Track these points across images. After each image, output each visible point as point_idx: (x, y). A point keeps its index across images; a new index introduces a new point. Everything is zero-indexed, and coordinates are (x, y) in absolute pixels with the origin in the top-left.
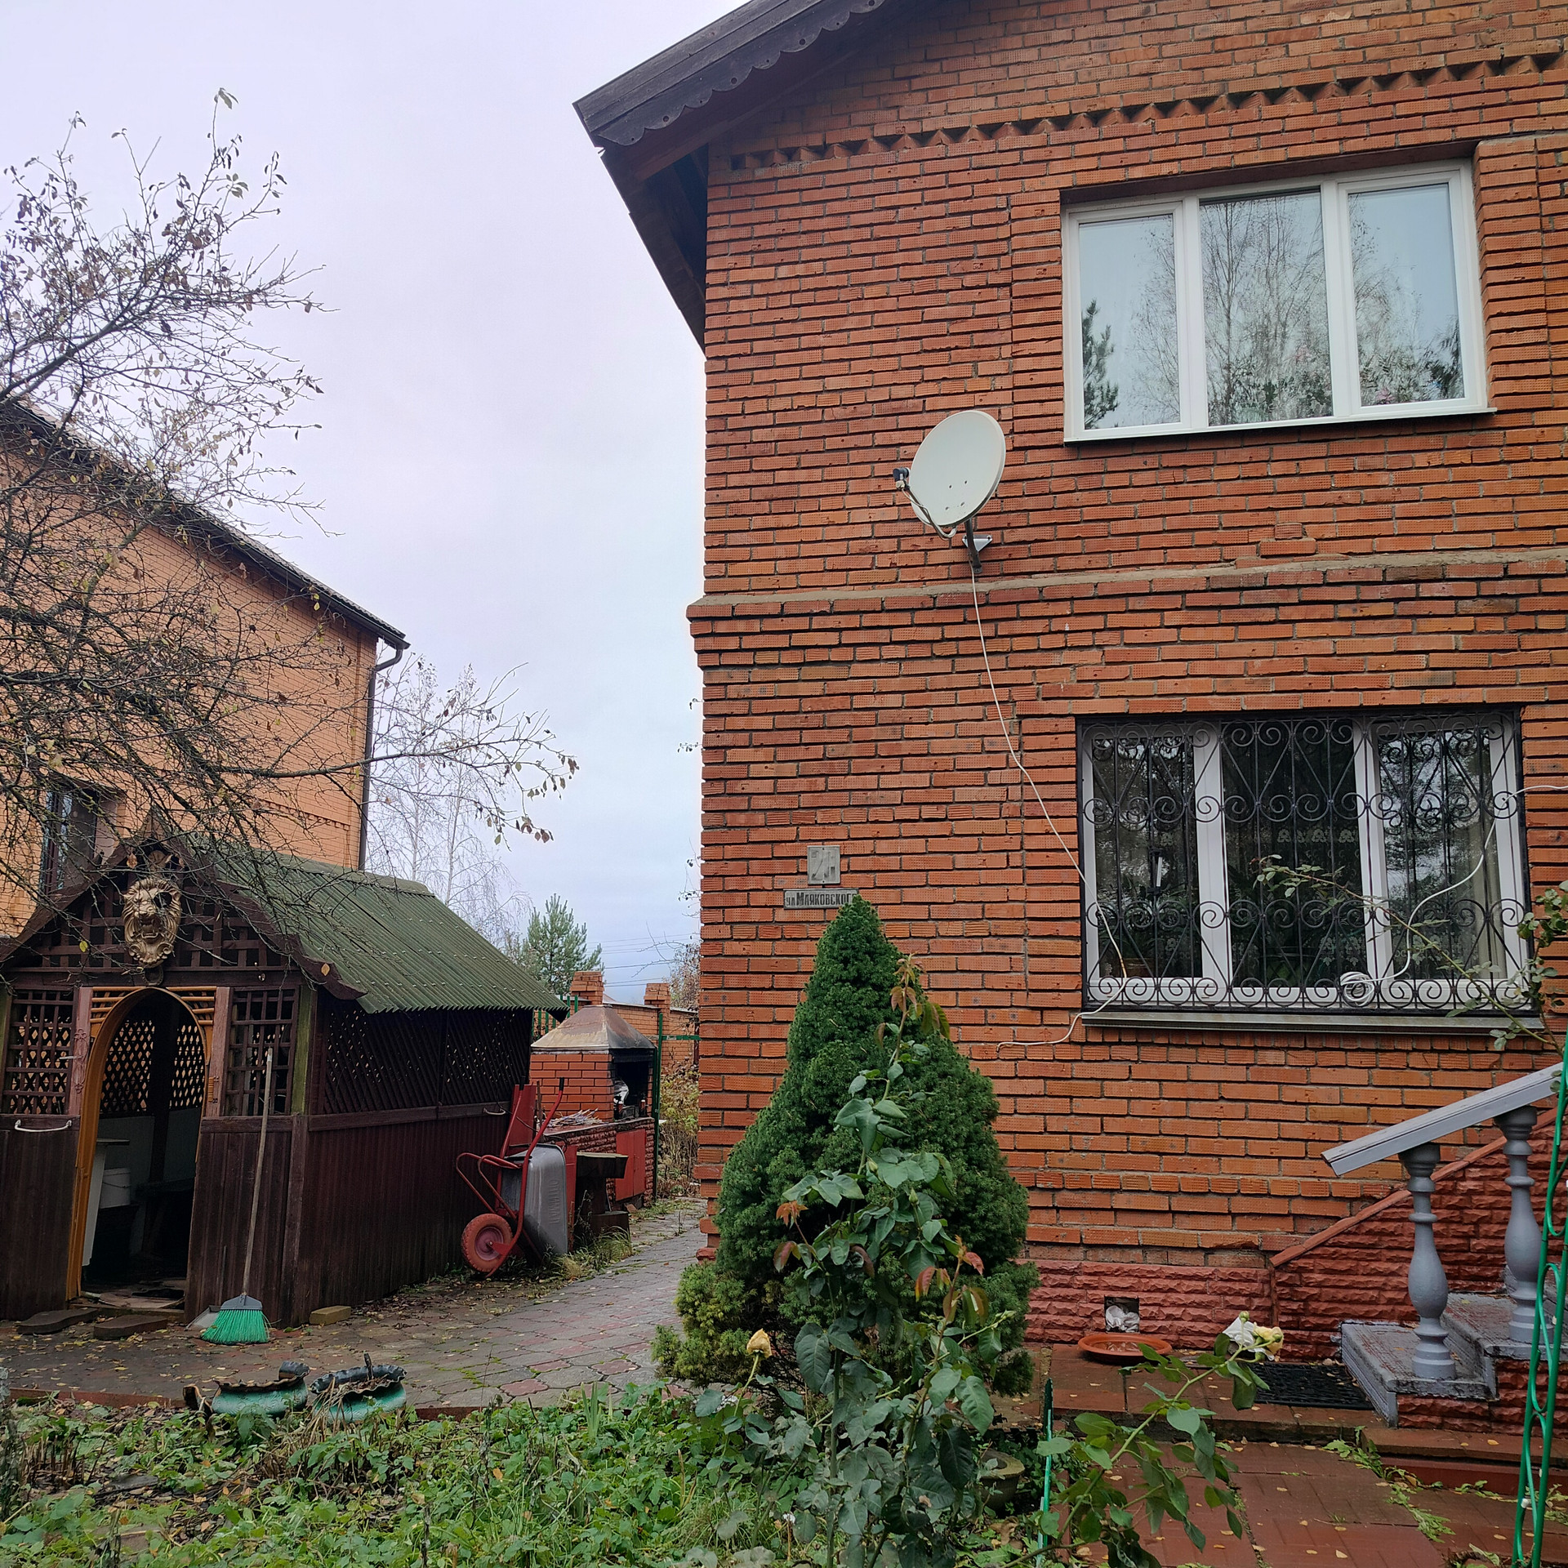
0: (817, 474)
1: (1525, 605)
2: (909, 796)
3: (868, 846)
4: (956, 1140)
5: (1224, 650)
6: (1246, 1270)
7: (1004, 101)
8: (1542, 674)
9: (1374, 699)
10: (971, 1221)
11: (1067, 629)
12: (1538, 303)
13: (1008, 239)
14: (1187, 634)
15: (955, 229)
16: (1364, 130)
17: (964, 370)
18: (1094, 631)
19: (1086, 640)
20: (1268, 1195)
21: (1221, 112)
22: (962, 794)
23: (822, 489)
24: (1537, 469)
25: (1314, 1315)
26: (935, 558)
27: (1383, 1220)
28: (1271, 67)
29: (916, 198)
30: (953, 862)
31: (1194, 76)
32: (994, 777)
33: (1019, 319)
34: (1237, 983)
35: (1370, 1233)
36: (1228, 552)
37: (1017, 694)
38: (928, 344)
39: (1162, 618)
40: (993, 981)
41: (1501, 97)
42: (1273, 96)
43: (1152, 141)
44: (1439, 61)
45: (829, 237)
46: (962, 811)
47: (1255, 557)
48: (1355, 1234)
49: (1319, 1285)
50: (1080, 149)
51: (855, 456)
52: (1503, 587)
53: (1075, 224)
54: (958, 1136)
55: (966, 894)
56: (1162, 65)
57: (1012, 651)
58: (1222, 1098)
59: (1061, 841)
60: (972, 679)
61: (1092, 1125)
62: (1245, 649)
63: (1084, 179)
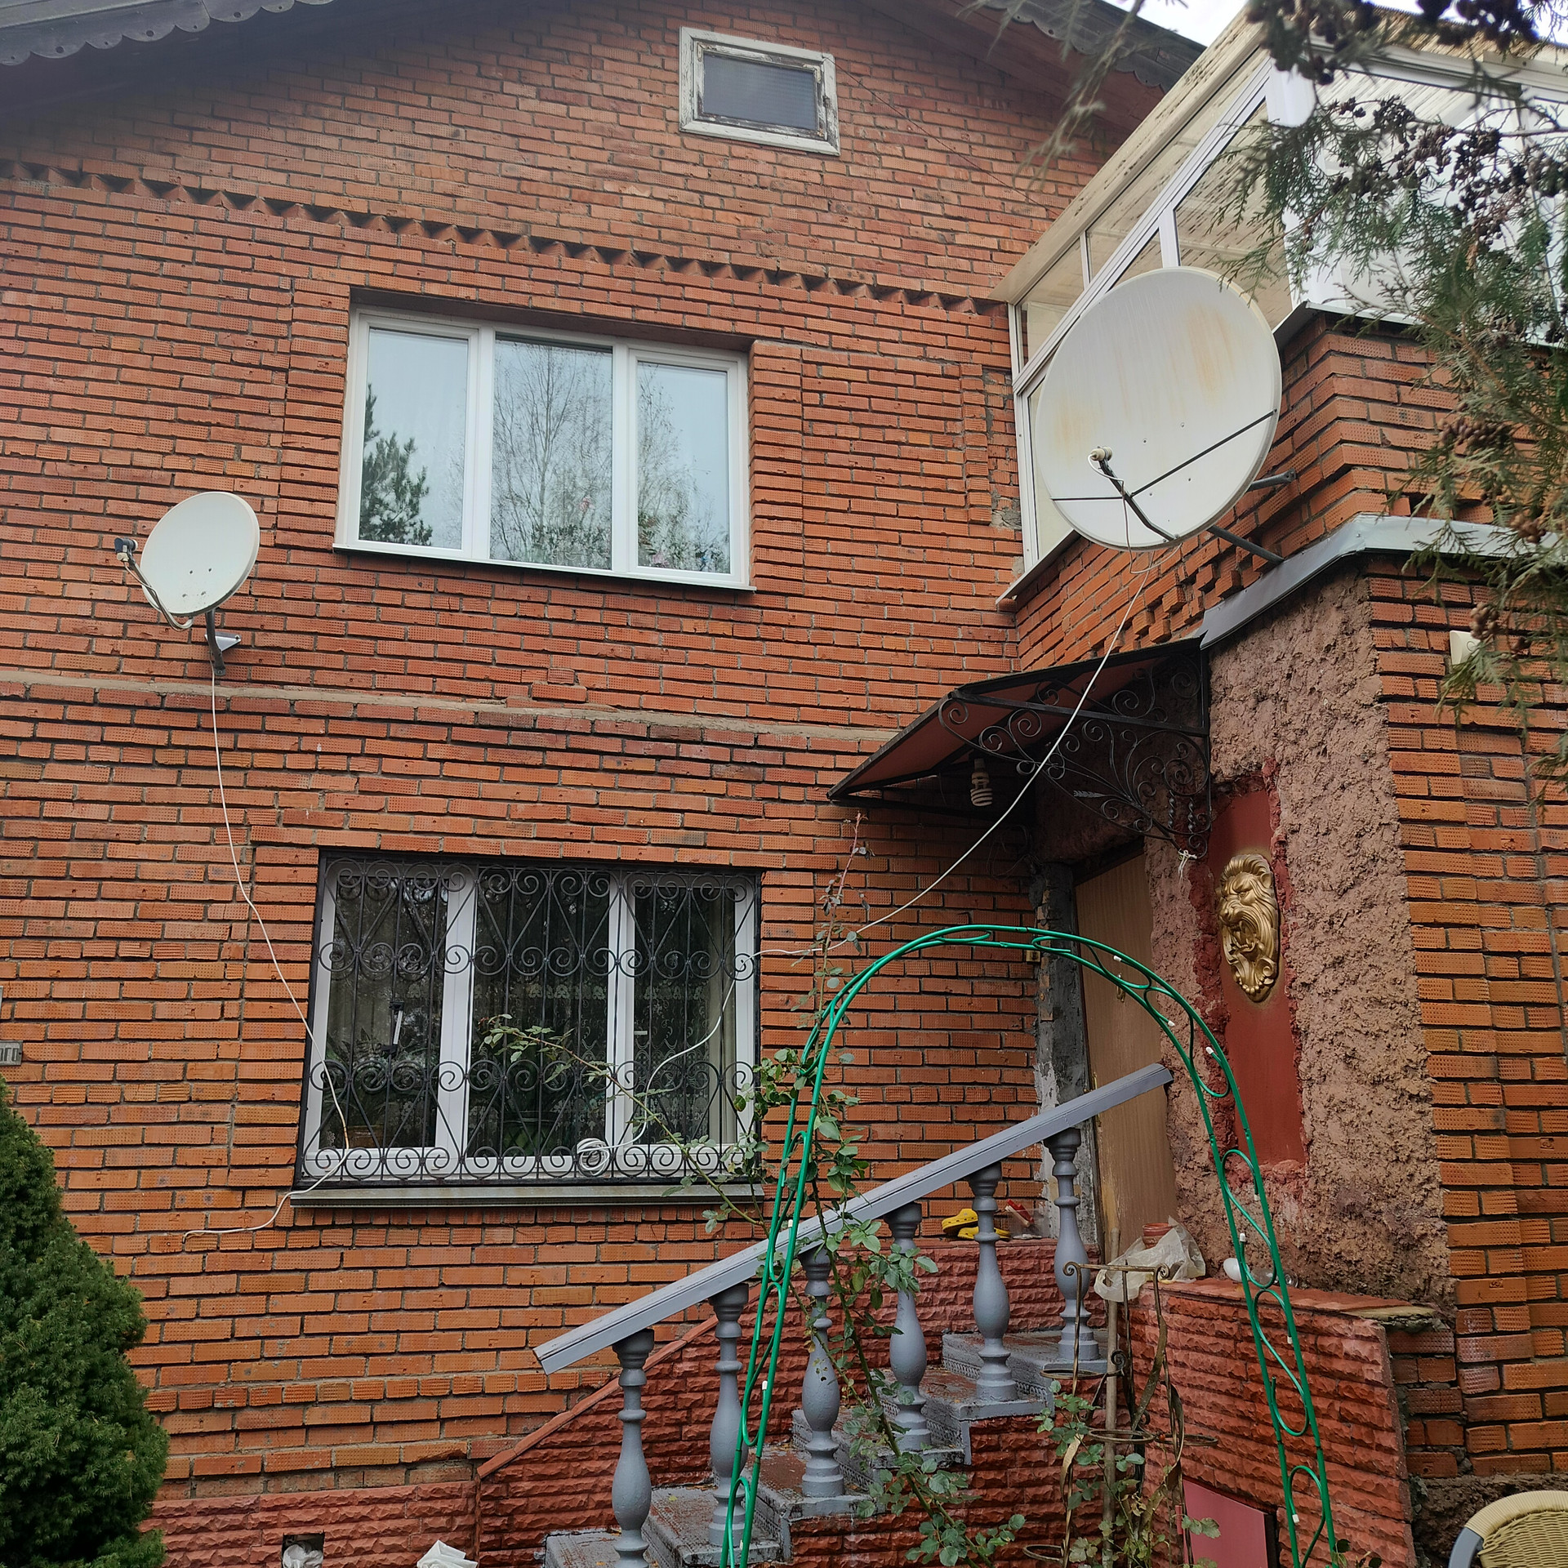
0: (27, 534)
1: (770, 775)
2: (104, 928)
3: (42, 989)
4: (69, 1379)
5: (488, 790)
6: (450, 1484)
7: (296, 180)
8: (781, 842)
9: (631, 854)
10: (75, 1487)
11: (319, 749)
12: (796, 498)
13: (289, 323)
14: (450, 769)
15: (228, 298)
16: (654, 303)
17: (226, 451)
18: (349, 755)
19: (340, 763)
20: (483, 1394)
21: (522, 252)
22: (173, 930)
23: (32, 552)
24: (788, 650)
25: (519, 1530)
26: (168, 651)
27: (598, 1413)
28: (572, 222)
29: (186, 255)
30: (153, 1012)
31: (498, 210)
32: (216, 911)
33: (292, 408)
34: (471, 1152)
35: (584, 1429)
36: (499, 689)
37: (254, 817)
38: (183, 413)
39: (425, 749)
40: (189, 1156)
41: (774, 304)
42: (575, 250)
43: (452, 262)
44: (724, 258)
45: (73, 272)
46: (172, 950)
47: (526, 698)
48: (569, 1431)
49: (527, 1495)
50: (375, 251)
51: (78, 521)
52: (753, 756)
53: (365, 328)
54: (72, 1373)
55: (165, 1050)
56: (466, 191)
57: (253, 768)
58: (442, 1285)
59: (289, 991)
60: (202, 796)
61: (290, 1325)
62: (509, 791)
63: (376, 282)
